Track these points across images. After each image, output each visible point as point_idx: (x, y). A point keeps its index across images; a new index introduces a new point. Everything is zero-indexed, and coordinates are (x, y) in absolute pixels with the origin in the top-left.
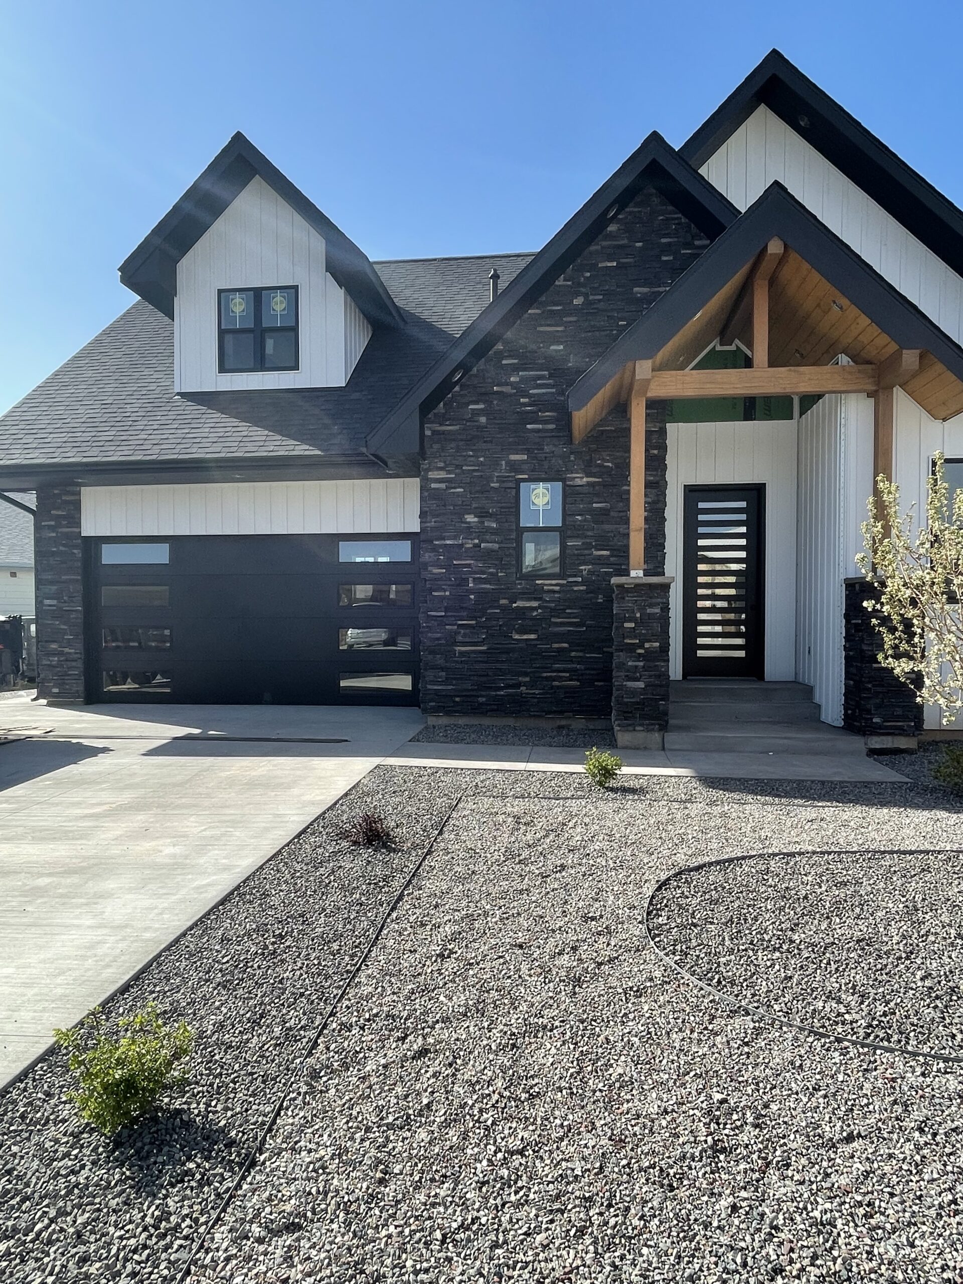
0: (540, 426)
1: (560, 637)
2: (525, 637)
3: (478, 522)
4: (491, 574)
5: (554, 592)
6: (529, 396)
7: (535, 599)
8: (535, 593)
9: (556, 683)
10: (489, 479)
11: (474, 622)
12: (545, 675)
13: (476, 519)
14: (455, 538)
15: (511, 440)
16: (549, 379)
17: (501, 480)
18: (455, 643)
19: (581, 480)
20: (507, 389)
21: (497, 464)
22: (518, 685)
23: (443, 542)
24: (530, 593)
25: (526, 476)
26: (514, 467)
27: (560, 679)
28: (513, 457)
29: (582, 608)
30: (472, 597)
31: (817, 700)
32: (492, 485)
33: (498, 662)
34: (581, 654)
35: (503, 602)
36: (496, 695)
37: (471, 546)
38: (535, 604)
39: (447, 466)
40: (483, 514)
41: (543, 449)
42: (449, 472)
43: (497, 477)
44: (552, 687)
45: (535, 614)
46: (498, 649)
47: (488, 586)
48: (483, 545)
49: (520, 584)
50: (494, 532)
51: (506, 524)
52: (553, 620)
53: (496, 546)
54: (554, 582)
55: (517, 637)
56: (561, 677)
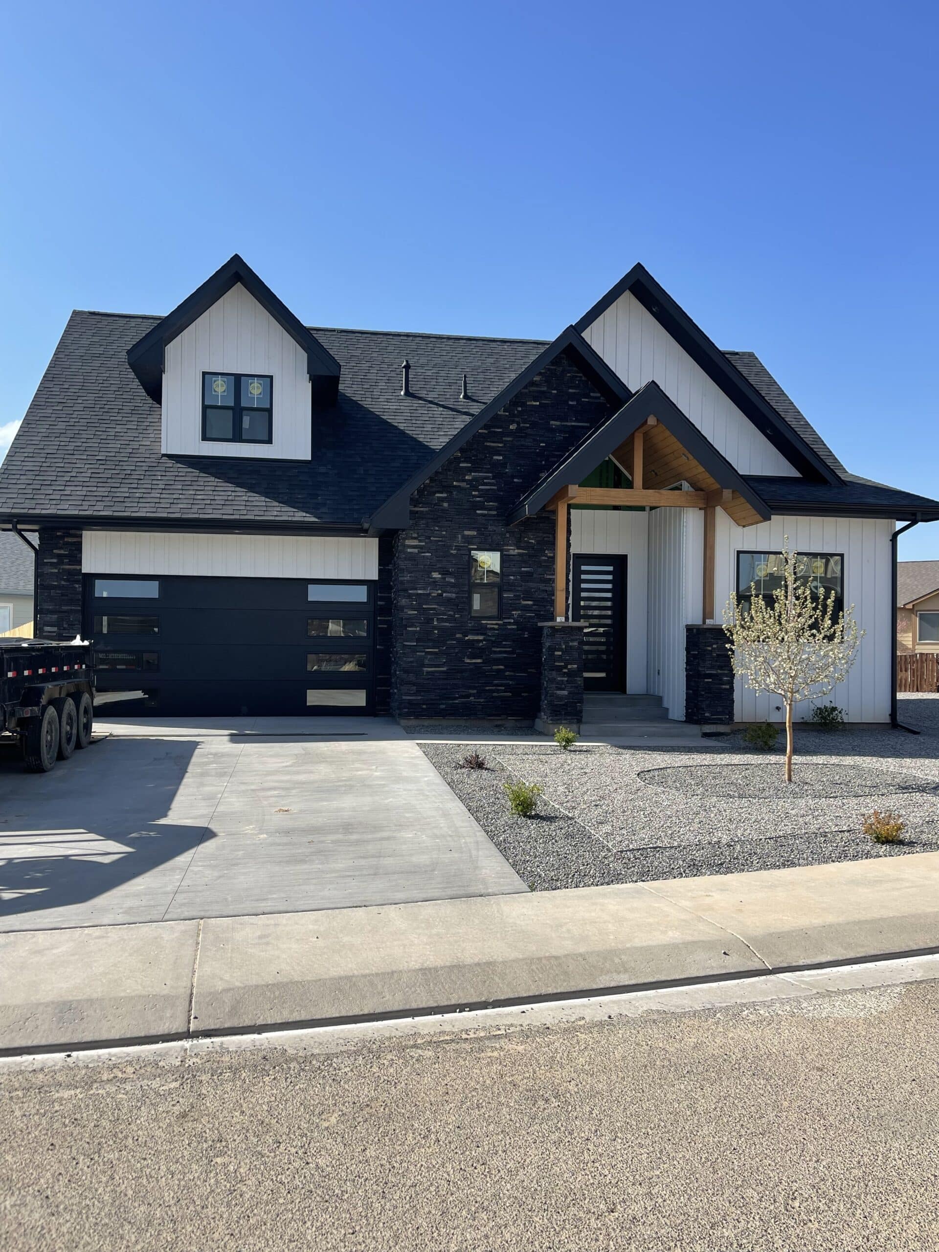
0: (486, 512)
1: (498, 661)
2: (474, 661)
3: (442, 578)
4: (450, 615)
5: (494, 629)
6: (478, 490)
7: (481, 634)
8: (481, 630)
9: (495, 694)
10: (450, 547)
11: (437, 650)
12: (487, 688)
13: (440, 576)
14: (424, 589)
15: (466, 520)
16: (493, 479)
17: (458, 548)
18: (424, 666)
19: (514, 551)
20: (463, 485)
21: (456, 537)
22: (468, 696)
23: (415, 592)
24: (478, 630)
25: (476, 547)
26: (469, 540)
27: (498, 691)
28: (467, 533)
29: (514, 641)
30: (436, 632)
31: (665, 705)
32: (452, 552)
33: (455, 679)
34: (512, 674)
35: (458, 636)
36: (453, 703)
37: (435, 595)
38: (481, 638)
39: (419, 536)
40: (445, 572)
41: (487, 528)
42: (420, 541)
43: (456, 546)
44: (493, 697)
45: (481, 644)
46: (455, 669)
47: (447, 624)
48: (444, 594)
49: (470, 623)
50: (453, 585)
51: (461, 580)
52: (493, 649)
53: (454, 595)
54: (494, 622)
55: (468, 661)
56: (499, 690)
